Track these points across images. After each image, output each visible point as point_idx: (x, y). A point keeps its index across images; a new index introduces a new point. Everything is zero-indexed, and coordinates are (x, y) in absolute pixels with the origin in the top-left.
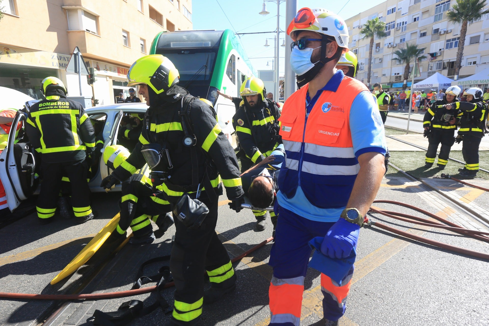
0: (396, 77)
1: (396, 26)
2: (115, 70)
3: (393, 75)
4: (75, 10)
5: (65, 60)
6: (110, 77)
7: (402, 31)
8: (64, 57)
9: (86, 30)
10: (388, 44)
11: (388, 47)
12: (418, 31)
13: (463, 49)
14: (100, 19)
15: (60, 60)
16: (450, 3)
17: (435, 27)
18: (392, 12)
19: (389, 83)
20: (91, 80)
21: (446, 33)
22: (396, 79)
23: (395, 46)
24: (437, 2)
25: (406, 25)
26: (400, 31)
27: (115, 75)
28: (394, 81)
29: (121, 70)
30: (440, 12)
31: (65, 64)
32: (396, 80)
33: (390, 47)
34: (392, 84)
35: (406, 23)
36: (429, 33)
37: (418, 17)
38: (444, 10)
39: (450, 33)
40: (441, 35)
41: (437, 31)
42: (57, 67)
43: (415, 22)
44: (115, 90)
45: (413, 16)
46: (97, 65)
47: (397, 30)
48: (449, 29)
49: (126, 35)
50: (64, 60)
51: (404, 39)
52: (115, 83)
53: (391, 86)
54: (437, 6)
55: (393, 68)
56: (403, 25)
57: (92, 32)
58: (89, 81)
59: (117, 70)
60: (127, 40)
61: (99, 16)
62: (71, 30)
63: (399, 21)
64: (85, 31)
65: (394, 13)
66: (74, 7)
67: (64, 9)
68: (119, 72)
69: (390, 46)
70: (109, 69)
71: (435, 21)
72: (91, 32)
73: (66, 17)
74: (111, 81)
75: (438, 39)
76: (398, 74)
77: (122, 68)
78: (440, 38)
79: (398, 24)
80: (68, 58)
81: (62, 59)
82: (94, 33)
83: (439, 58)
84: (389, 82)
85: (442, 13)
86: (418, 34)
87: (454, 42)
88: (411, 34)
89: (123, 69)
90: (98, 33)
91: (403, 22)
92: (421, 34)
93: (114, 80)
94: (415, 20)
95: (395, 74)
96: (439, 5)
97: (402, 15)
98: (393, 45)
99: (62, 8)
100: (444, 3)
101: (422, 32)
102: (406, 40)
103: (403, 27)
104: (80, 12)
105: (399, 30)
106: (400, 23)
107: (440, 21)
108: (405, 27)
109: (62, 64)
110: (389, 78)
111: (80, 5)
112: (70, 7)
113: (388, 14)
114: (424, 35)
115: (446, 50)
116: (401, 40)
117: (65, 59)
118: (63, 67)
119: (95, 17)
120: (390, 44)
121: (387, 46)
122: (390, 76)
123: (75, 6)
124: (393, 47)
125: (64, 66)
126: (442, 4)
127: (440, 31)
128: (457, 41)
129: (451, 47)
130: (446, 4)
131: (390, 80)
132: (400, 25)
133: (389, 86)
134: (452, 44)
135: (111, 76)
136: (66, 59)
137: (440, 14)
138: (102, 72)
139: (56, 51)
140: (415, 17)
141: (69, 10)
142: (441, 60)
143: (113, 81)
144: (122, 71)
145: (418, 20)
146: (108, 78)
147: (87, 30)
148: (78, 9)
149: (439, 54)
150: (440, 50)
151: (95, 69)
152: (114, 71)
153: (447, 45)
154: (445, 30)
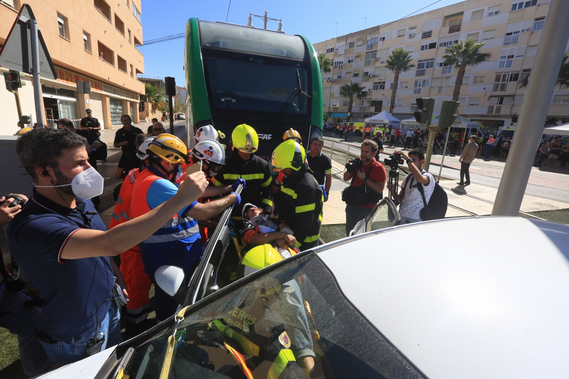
0: (334, 108)
1: (334, 64)
7: (339, 69)
10: (327, 79)
11: (328, 81)
12: (352, 71)
13: (396, 93)
16: (376, 53)
17: (366, 70)
18: (331, 52)
19: (328, 112)
20: (13, 85)
21: (374, 76)
23: (333, 81)
24: (366, 50)
25: (342, 64)
26: (338, 69)
28: (332, 111)
30: (369, 58)
32: (333, 111)
34: (330, 114)
35: (342, 62)
36: (361, 74)
37: (352, 60)
38: (372, 58)
39: (377, 77)
40: (370, 77)
41: (366, 74)
43: (350, 64)
45: (348, 58)
47: (336, 68)
48: (376, 74)
49: (62, 22)
51: (341, 77)
53: (330, 116)
54: (367, 53)
55: (331, 100)
56: (340, 64)
60: (64, 30)
63: (336, 60)
65: (333, 52)
69: (329, 81)
71: (365, 65)
75: (368, 80)
76: (336, 105)
78: (369, 79)
79: (336, 62)
83: (368, 97)
84: (328, 111)
85: (371, 60)
86: (352, 74)
87: (379, 85)
88: (347, 73)
89: (59, 71)
91: (340, 62)
92: (354, 74)
93: (43, 84)
94: (349, 61)
95: (333, 105)
96: (368, 53)
97: (339, 55)
98: (332, 80)
100: (372, 52)
101: (355, 73)
102: (342, 77)
103: (340, 66)
105: (337, 67)
106: (338, 62)
107: (369, 66)
108: (342, 66)
110: (328, 108)
113: (327, 52)
114: (356, 75)
115: (373, 91)
116: (338, 77)
120: (329, 78)
121: (326, 80)
124: (332, 82)
126: (371, 52)
127: (369, 74)
128: (381, 84)
129: (377, 89)
130: (373, 52)
131: (329, 109)
132: (338, 64)
133: (328, 115)
134: (378, 86)
137: (369, 61)
140: (349, 59)
142: (370, 99)
145: (352, 62)
149: (368, 93)
150: (369, 90)
153: (375, 86)
154: (373, 74)
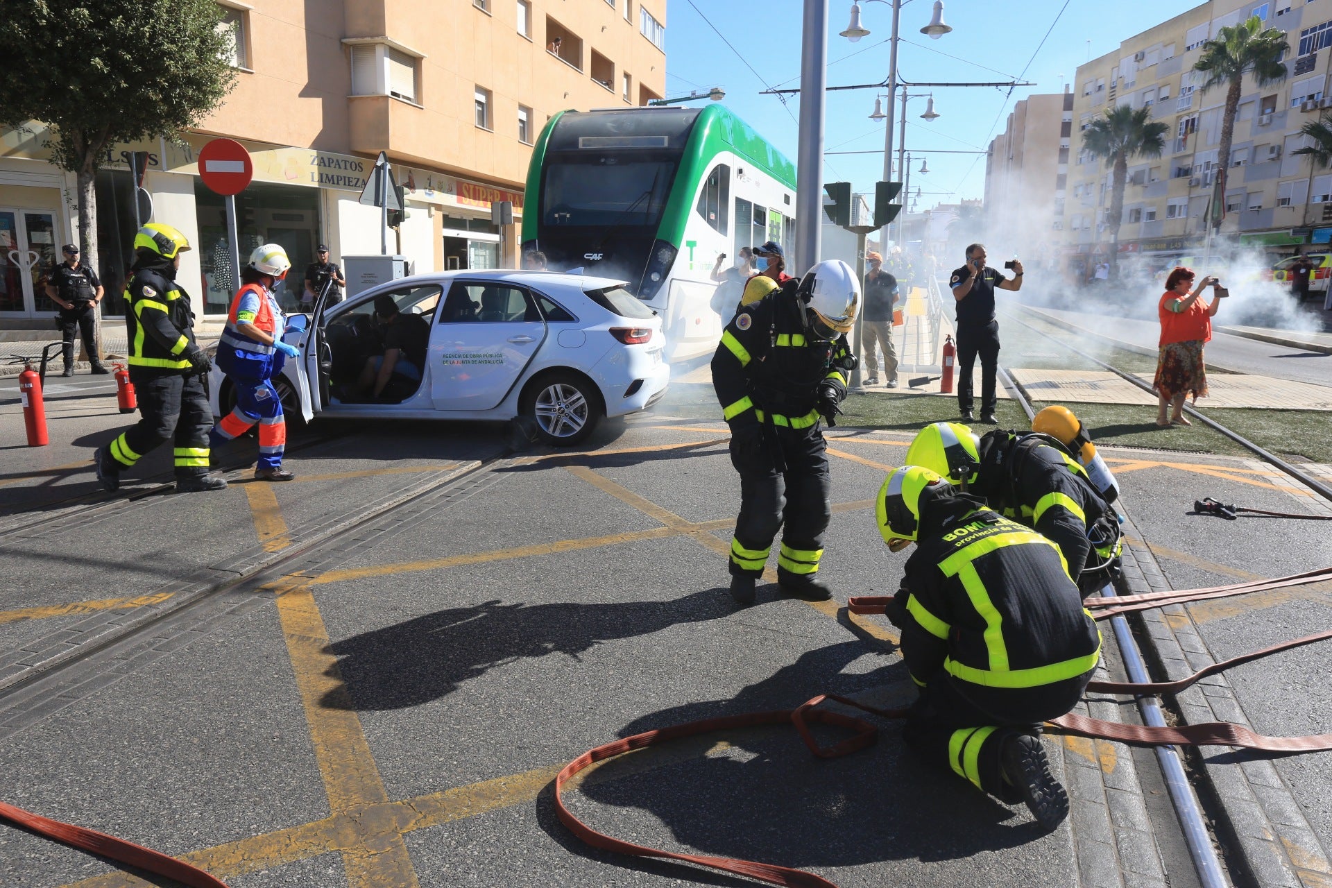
0: (1326, 208)
2: (451, 190)
3: (1318, 200)
4: (371, 48)
5: (340, 168)
6: (439, 207)
8: (337, 161)
9: (390, 95)
10: (1305, 100)
11: (1303, 109)
14: (425, 64)
15: (329, 166)
19: (1301, 227)
20: (395, 218)
22: (1325, 213)
23: (1327, 103)
27: (450, 200)
28: (1319, 221)
29: (465, 187)
31: (338, 177)
32: (1324, 219)
33: (1312, 110)
34: (1311, 233)
42: (316, 185)
44: (447, 240)
46: (410, 178)
49: (482, 99)
50: (337, 166)
52: (449, 222)
53: (1309, 239)
55: (1317, 179)
57: (404, 97)
58: (391, 219)
59: (455, 189)
60: (485, 113)
61: (421, 58)
62: (358, 94)
64: (388, 97)
66: (368, 40)
67: (348, 46)
68: (460, 194)
69: (1309, 106)
70: (436, 187)
72: (401, 99)
73: (349, 63)
74: (439, 216)
77: (468, 184)
80: (345, 161)
81: (333, 165)
82: (409, 99)
84: (1300, 223)
89: (472, 187)
90: (417, 99)
93: (446, 214)
95: (1326, 197)
98: (1323, 102)
99: (342, 43)
104: (380, 50)
109: (332, 176)
110: (1302, 212)
111: (383, 34)
112: (360, 41)
117: (338, 163)
118: (333, 183)
119: (413, 61)
120: (1311, 97)
121: (1298, 104)
122: (1307, 205)
123: (372, 36)
124: (1323, 109)
125: (336, 182)
131: (1305, 217)
133: (1302, 239)
135: (441, 205)
136: (342, 165)
138: (419, 195)
139: (316, 145)
141: (357, 48)
143: (445, 217)
144: (469, 192)
146: (433, 209)
147: (393, 94)
148: (377, 44)
151: (406, 190)
152: (449, 191)
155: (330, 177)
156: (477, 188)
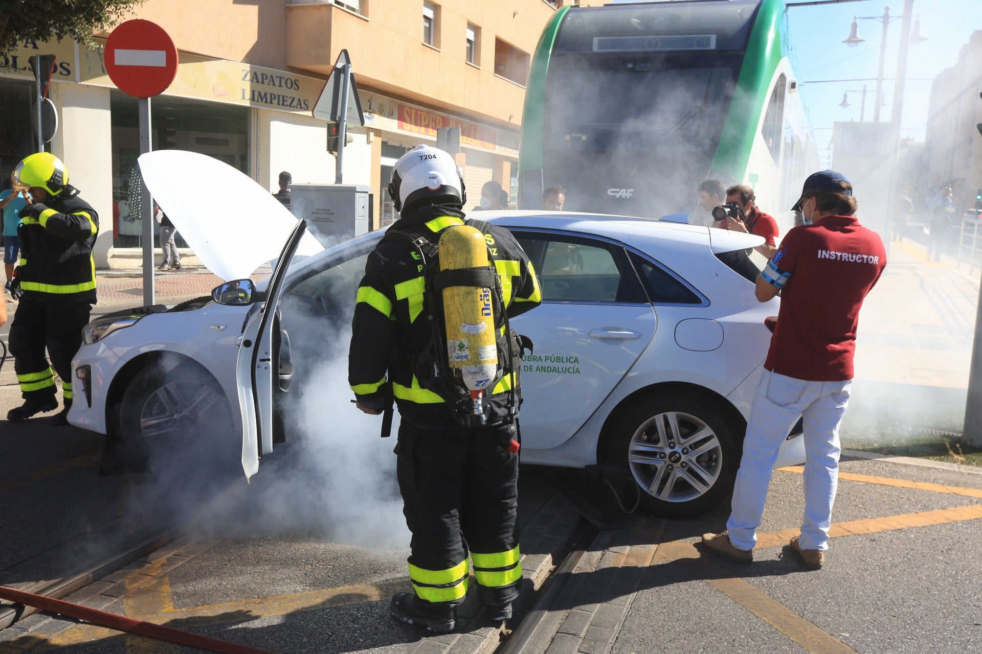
2: (392, 114)
5: (274, 85)
6: (378, 132)
8: (272, 77)
9: (334, 4)
15: (263, 83)
27: (390, 125)
29: (407, 111)
31: (271, 95)
42: (247, 103)
49: (430, 14)
50: (271, 83)
52: (387, 149)
57: (348, 7)
58: (331, 144)
59: (396, 114)
60: (432, 30)
62: (298, 3)
64: (331, 5)
68: (401, 118)
72: (345, 8)
74: (377, 141)
77: (411, 108)
80: (280, 78)
81: (266, 81)
82: (353, 9)
89: (414, 111)
90: (361, 11)
93: (385, 140)
109: (266, 94)
117: (273, 81)
118: (266, 102)
125: (269, 100)
135: (380, 131)
136: (277, 81)
139: (249, 58)
143: (384, 144)
144: (410, 116)
146: (372, 134)
147: (337, 2)
152: (390, 115)
155: (263, 95)
156: (419, 113)
